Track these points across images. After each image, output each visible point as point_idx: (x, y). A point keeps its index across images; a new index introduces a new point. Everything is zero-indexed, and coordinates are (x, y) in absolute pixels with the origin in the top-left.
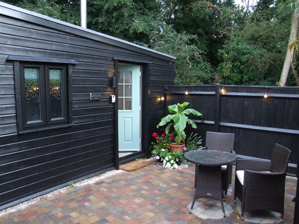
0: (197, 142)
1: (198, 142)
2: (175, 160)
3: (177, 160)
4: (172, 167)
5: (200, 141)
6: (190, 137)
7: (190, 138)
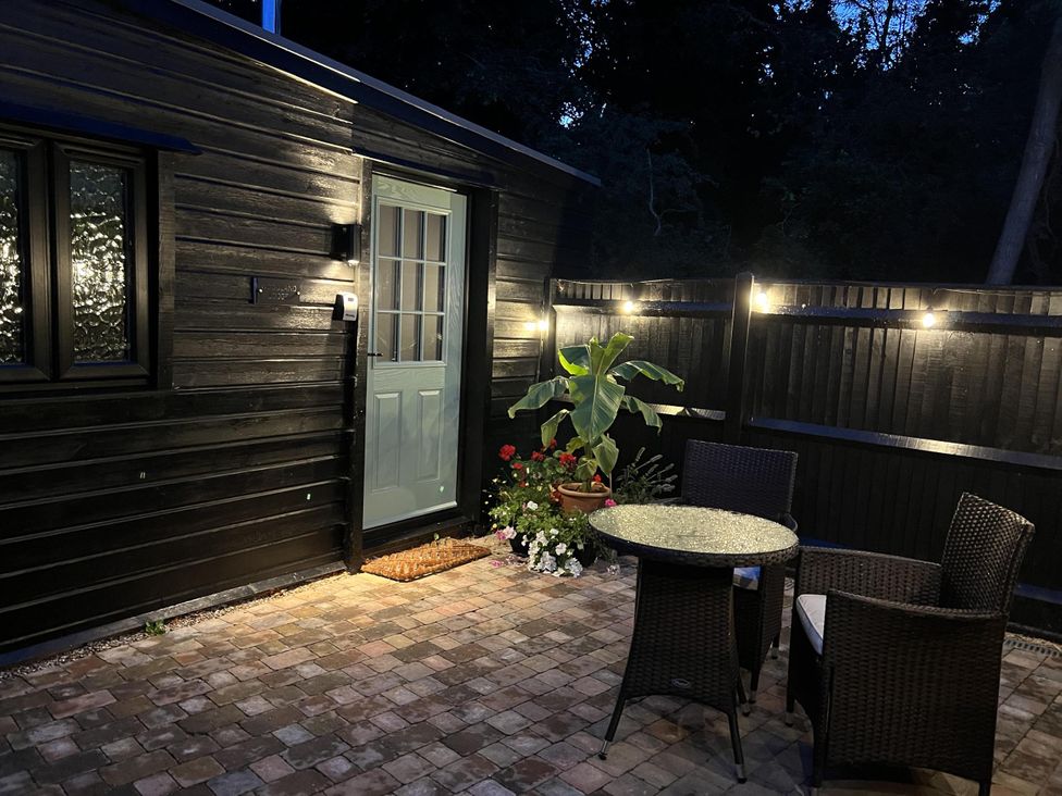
0: (656, 484)
1: (662, 483)
2: (572, 546)
3: (580, 547)
4: (561, 571)
5: (669, 479)
6: (633, 465)
7: (633, 469)
